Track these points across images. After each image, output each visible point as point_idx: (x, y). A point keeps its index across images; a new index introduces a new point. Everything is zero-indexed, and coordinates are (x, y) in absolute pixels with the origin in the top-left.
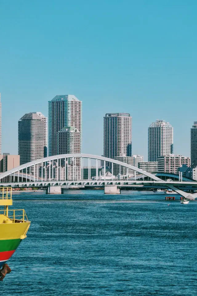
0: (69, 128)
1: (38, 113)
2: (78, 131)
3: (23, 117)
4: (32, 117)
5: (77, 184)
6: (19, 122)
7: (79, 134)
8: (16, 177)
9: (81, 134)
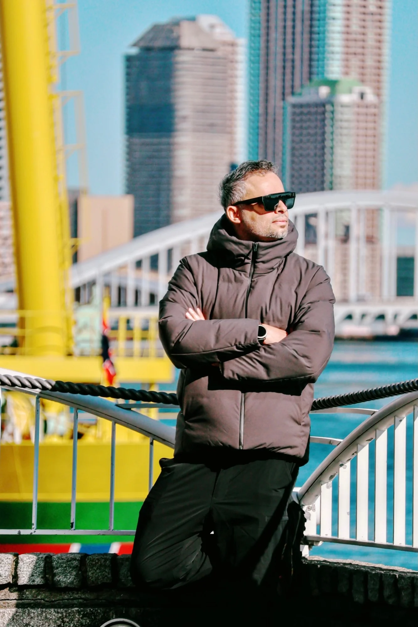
0: (332, 84)
1: (205, 21)
2: (370, 97)
3: (142, 39)
4: (178, 38)
5: (368, 319)
6: (129, 59)
7: (373, 110)
8: (121, 290)
9: (386, 109)
